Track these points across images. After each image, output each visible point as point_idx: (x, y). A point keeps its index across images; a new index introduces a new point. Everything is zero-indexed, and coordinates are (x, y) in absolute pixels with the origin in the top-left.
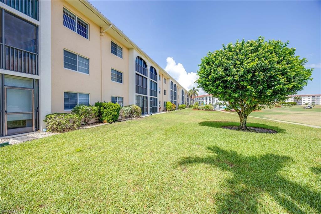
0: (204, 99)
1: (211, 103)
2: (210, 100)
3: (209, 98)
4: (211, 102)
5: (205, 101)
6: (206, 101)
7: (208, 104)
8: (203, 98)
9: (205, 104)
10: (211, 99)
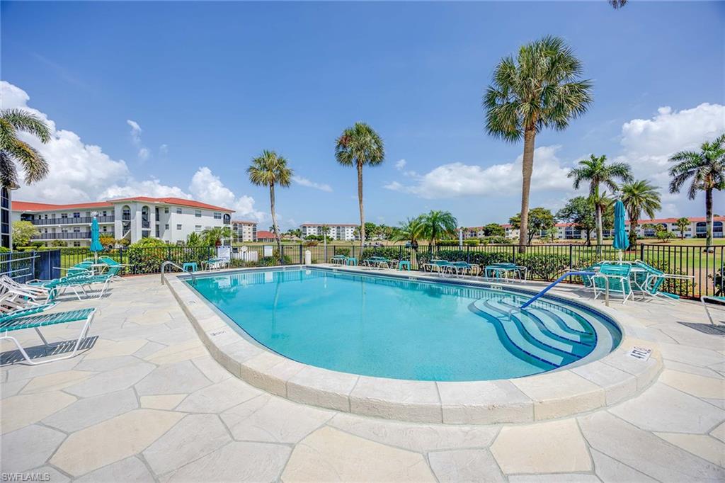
0: (113, 218)
1: (153, 235)
2: (146, 223)
3: (139, 214)
4: (152, 229)
5: (119, 224)
6: (127, 228)
7: (137, 238)
8: (109, 214)
9: (119, 236)
10: (152, 216)
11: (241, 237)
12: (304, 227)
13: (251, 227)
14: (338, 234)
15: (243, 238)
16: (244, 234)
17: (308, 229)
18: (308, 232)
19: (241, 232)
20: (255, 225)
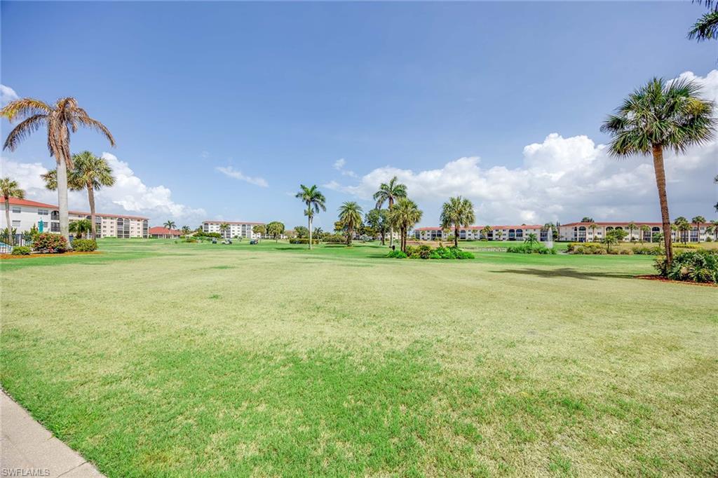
11: (127, 232)
12: (206, 224)
13: (141, 223)
14: (244, 232)
15: (130, 234)
16: (131, 230)
17: (210, 226)
18: (210, 229)
19: (127, 227)
20: (146, 220)
